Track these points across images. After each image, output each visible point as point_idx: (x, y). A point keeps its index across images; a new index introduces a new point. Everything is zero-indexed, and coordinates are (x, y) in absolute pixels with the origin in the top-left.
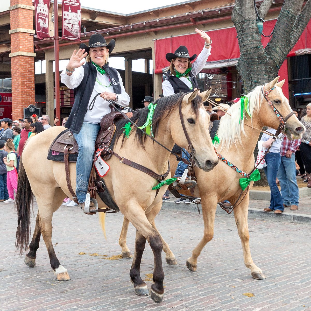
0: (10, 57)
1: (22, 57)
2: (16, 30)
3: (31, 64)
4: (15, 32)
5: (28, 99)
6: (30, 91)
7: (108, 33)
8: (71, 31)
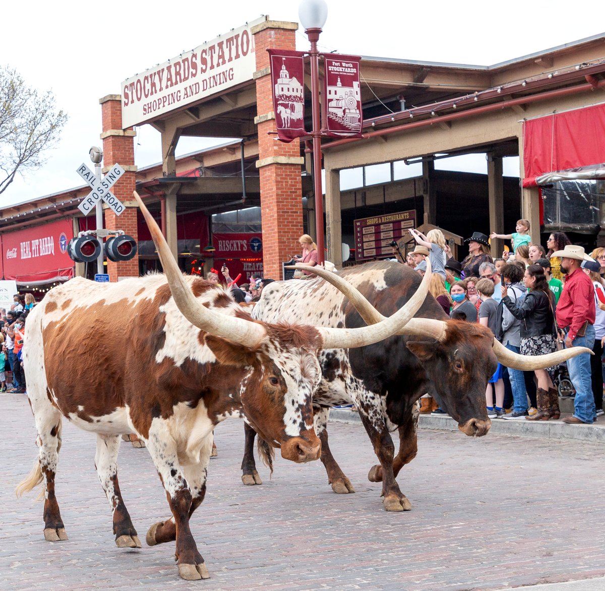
0: (257, 166)
1: (279, 166)
2: (267, 116)
3: (296, 179)
4: (265, 119)
5: (292, 245)
6: (295, 230)
7: (433, 113)
8: (343, 120)
